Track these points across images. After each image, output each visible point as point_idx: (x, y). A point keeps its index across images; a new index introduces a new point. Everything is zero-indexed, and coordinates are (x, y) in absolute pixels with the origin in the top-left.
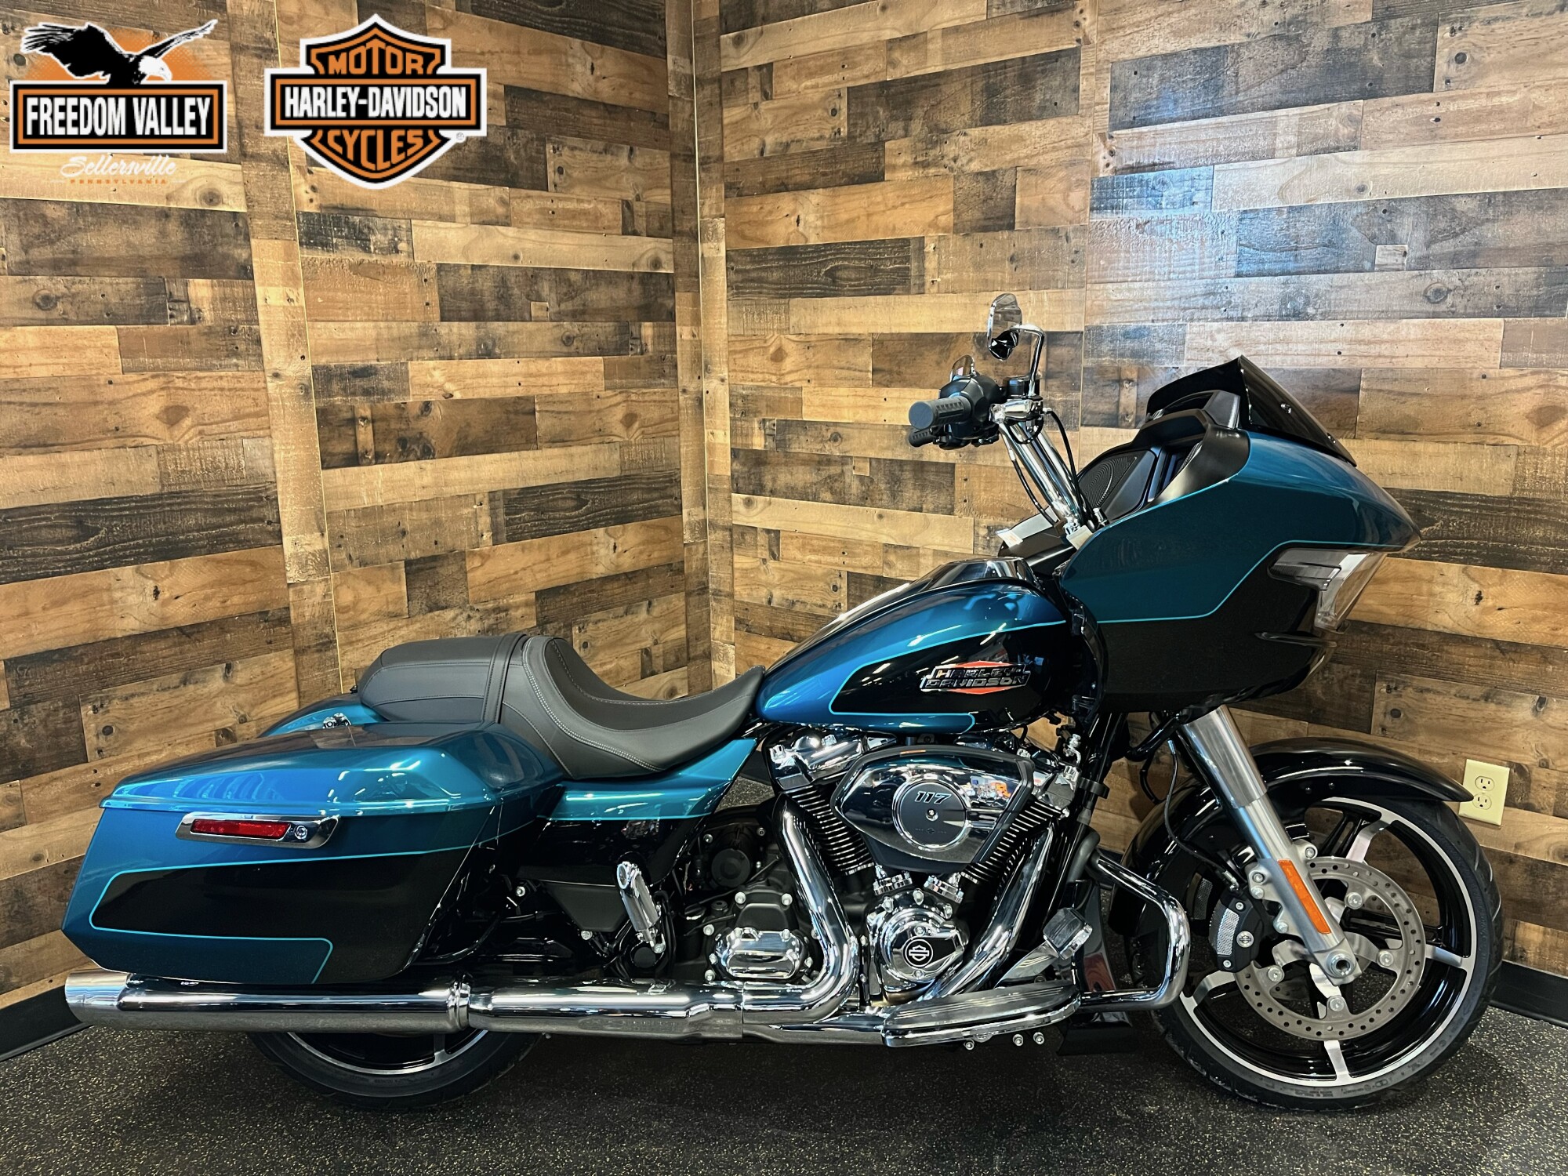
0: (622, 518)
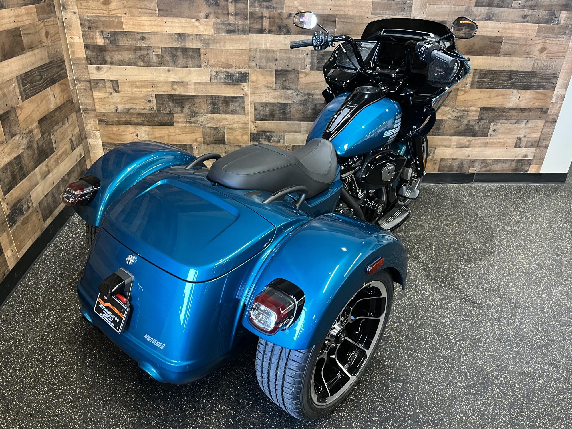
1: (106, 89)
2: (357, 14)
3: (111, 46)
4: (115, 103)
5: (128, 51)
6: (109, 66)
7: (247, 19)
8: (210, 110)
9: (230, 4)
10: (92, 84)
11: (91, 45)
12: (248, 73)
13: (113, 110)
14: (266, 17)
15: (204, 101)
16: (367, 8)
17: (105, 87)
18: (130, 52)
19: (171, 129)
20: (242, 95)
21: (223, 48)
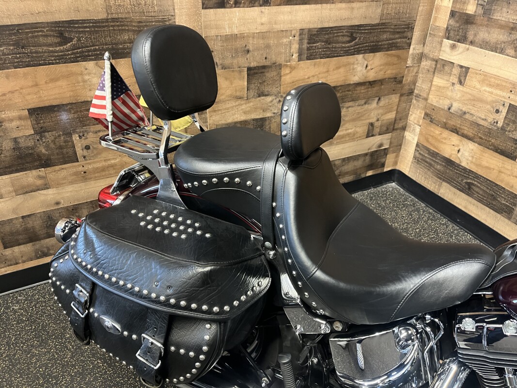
0: (374, 49)
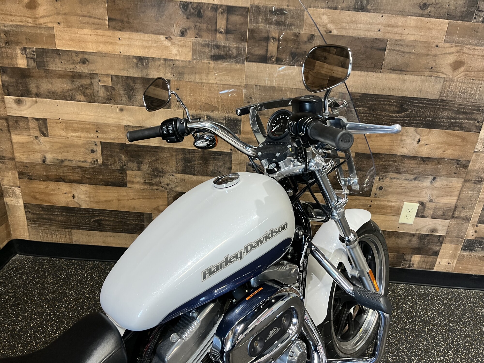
1: (29, 130)
2: (422, 40)
3: (37, 70)
4: (43, 151)
5: (61, 78)
6: (34, 99)
7: (244, 40)
8: (180, 168)
9: (219, 17)
10: (11, 123)
11: (10, 68)
12: (241, 121)
13: (39, 160)
14: (274, 38)
15: (172, 156)
16: (439, 31)
17: (28, 128)
18: (65, 80)
19: (122, 191)
20: (229, 151)
21: (205, 81)
